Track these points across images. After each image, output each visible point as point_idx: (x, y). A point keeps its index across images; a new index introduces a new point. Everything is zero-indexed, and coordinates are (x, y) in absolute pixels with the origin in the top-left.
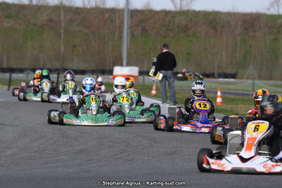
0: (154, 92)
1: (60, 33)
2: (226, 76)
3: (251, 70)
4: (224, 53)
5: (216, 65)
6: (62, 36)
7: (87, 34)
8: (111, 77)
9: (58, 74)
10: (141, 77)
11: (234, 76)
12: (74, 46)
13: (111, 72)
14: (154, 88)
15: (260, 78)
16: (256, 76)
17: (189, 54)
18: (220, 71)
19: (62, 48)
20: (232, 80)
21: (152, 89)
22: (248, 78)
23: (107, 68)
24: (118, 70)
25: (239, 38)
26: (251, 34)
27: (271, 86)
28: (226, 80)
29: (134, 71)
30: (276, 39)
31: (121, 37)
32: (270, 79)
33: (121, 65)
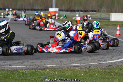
2: (92, 11)
8: (48, 12)
11: (95, 11)
13: (48, 10)
20: (95, 13)
24: (51, 10)
28: (92, 13)
29: (57, 9)
32: (111, 12)
33: (52, 7)
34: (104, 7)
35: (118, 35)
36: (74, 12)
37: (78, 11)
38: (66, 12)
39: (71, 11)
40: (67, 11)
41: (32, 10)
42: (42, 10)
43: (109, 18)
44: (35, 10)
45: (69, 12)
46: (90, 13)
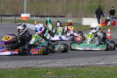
0: (36, 23)
1: (2, 2)
2: (61, 17)
3: (70, 15)
4: (60, 8)
5: (57, 13)
6: (3, 3)
7: (11, 2)
8: (20, 17)
9: (2, 17)
10: (31, 18)
11: (63, 17)
12: (7, 7)
13: (20, 16)
14: (36, 21)
15: (73, 17)
16: (71, 16)
17: (48, 9)
18: (59, 15)
19: (3, 8)
20: (63, 18)
21: (35, 22)
22: (68, 17)
23: (19, 14)
24: (23, 15)
25: (65, 3)
26: (69, 2)
27: (77, 20)
28: (61, 18)
29: (28, 15)
30: (78, 3)
31: (23, 3)
32: (76, 17)
33: (24, 13)
34: (69, 13)
35: (109, 37)
36: (44, 18)
37: (47, 16)
38: (37, 18)
39: (41, 17)
40: (38, 16)
41: (5, 16)
42: (14, 16)
43: (81, 23)
44: (8, 16)
45: (39, 18)
46: (59, 18)
